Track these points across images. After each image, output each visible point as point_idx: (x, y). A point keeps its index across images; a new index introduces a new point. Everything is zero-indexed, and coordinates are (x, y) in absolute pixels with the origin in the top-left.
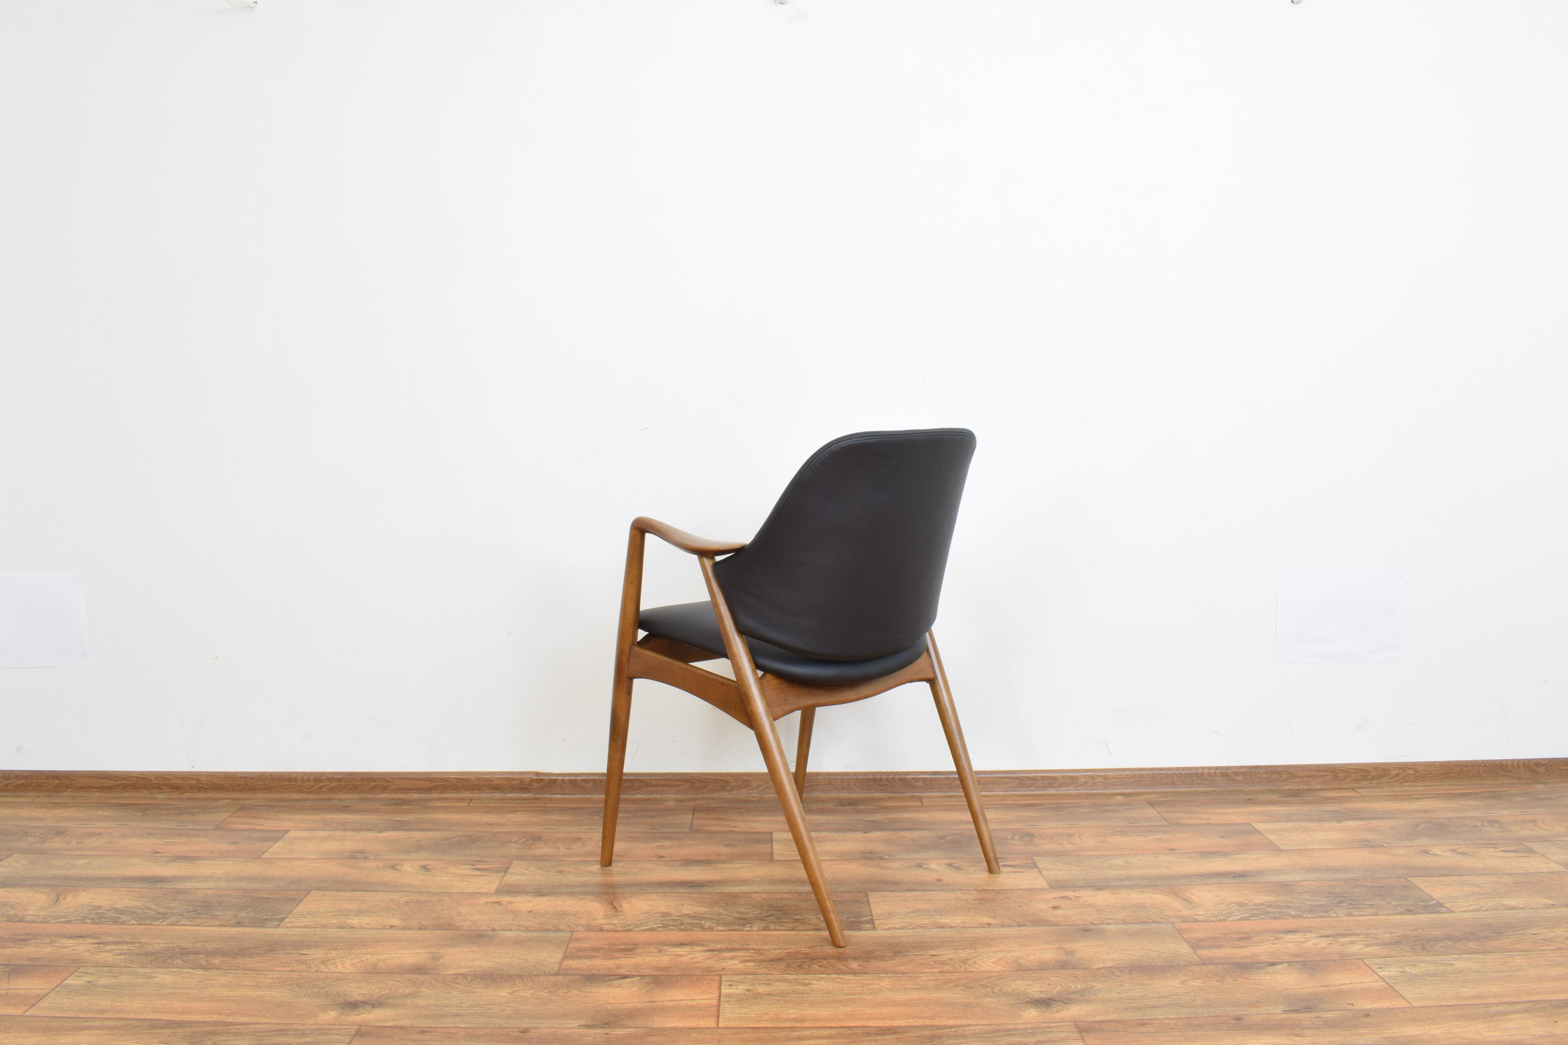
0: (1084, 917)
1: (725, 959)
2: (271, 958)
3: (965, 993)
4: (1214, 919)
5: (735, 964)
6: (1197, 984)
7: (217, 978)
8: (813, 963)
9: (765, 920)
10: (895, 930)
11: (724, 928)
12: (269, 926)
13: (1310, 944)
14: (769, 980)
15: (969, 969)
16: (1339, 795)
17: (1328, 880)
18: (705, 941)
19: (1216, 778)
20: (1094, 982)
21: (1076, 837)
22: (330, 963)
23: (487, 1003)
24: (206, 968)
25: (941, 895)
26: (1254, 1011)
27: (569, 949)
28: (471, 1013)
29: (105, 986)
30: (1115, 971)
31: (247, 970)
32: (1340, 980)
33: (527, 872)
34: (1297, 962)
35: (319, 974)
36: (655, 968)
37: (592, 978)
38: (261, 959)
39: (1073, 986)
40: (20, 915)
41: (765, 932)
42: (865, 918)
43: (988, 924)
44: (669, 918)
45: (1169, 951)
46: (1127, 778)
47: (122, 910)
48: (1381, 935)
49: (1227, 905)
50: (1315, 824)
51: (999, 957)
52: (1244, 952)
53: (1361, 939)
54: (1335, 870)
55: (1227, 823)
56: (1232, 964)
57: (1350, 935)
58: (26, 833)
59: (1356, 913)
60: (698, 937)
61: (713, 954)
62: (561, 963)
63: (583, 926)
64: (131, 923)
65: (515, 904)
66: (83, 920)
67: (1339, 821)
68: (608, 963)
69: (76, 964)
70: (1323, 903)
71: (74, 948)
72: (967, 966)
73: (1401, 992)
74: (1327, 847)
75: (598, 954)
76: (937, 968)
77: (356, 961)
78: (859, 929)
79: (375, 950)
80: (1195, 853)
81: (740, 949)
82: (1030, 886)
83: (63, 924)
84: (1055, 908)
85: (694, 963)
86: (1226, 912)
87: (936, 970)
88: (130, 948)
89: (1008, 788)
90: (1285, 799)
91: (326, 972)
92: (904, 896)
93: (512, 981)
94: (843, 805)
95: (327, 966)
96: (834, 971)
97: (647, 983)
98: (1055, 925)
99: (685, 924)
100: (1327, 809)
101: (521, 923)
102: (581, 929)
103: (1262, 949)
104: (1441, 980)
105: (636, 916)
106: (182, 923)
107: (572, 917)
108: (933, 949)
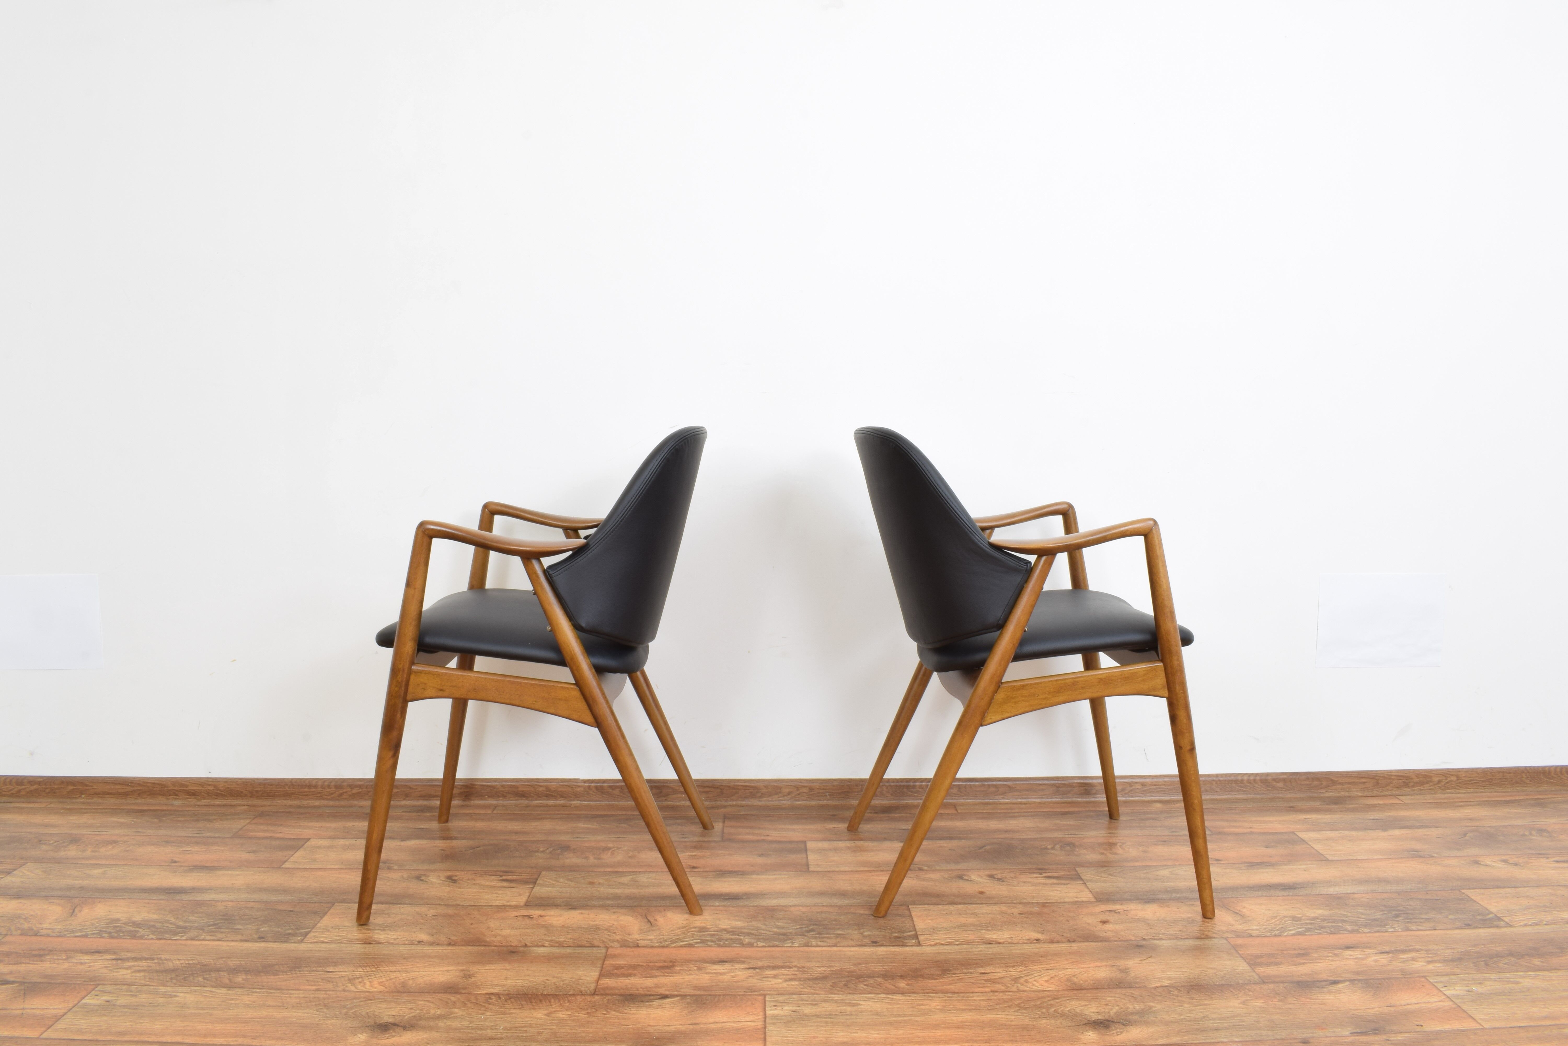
0: (1135, 931)
1: (767, 977)
2: (295, 975)
3: (1020, 1014)
4: (1269, 934)
5: (777, 983)
6: (1258, 1004)
7: (240, 998)
8: (860, 982)
9: (805, 936)
10: (941, 946)
11: (764, 944)
12: (292, 941)
13: (1370, 961)
14: (814, 1000)
15: (1022, 988)
16: (1381, 802)
17: (1380, 892)
18: (745, 958)
19: (1256, 785)
20: (1152, 1002)
21: (1118, 846)
22: (357, 981)
23: (523, 1025)
24: (229, 987)
25: (985, 909)
26: (1321, 1034)
27: (604, 966)
28: (507, 1036)
29: (124, 1006)
30: (1172, 990)
31: (271, 989)
32: (1407, 999)
33: (557, 883)
34: (1359, 980)
35: (347, 993)
36: (695, 987)
37: (631, 998)
38: (286, 977)
39: (1131, 1007)
40: (35, 929)
41: (806, 949)
42: (909, 934)
43: (1036, 940)
44: (706, 933)
45: (1225, 968)
46: (1165, 785)
47: (140, 924)
48: (1441, 951)
49: (1281, 919)
50: (1360, 833)
51: (1052, 975)
52: (1303, 970)
53: (1422, 956)
54: (1386, 881)
55: (1271, 831)
56: (1292, 982)
57: (1410, 951)
58: (40, 841)
59: (1414, 928)
60: (737, 954)
61: (754, 972)
62: (598, 982)
63: (618, 941)
64: (150, 938)
65: (546, 918)
66: (100, 934)
67: (1385, 830)
68: (646, 981)
69: (94, 982)
70: (1379, 917)
71: (91, 964)
72: (1019, 985)
73: (1469, 1012)
74: (1376, 857)
75: (636, 971)
76: (988, 987)
77: (384, 979)
78: (904, 945)
79: (403, 967)
80: (1242, 863)
81: (782, 967)
82: (1075, 899)
83: (79, 939)
84: (1104, 922)
85: (736, 982)
86: (1280, 927)
87: (987, 990)
88: (150, 965)
89: (1044, 795)
90: (1327, 806)
91: (353, 991)
92: (947, 910)
93: (548, 1001)
94: (876, 813)
95: (354, 985)
96: (882, 990)
97: (688, 1003)
98: (1105, 941)
99: (723, 939)
100: (1371, 818)
101: (554, 938)
102: (616, 944)
103: (1322, 967)
104: (1509, 999)
105: (672, 931)
106: (202, 937)
107: (606, 932)
108: (982, 967)
